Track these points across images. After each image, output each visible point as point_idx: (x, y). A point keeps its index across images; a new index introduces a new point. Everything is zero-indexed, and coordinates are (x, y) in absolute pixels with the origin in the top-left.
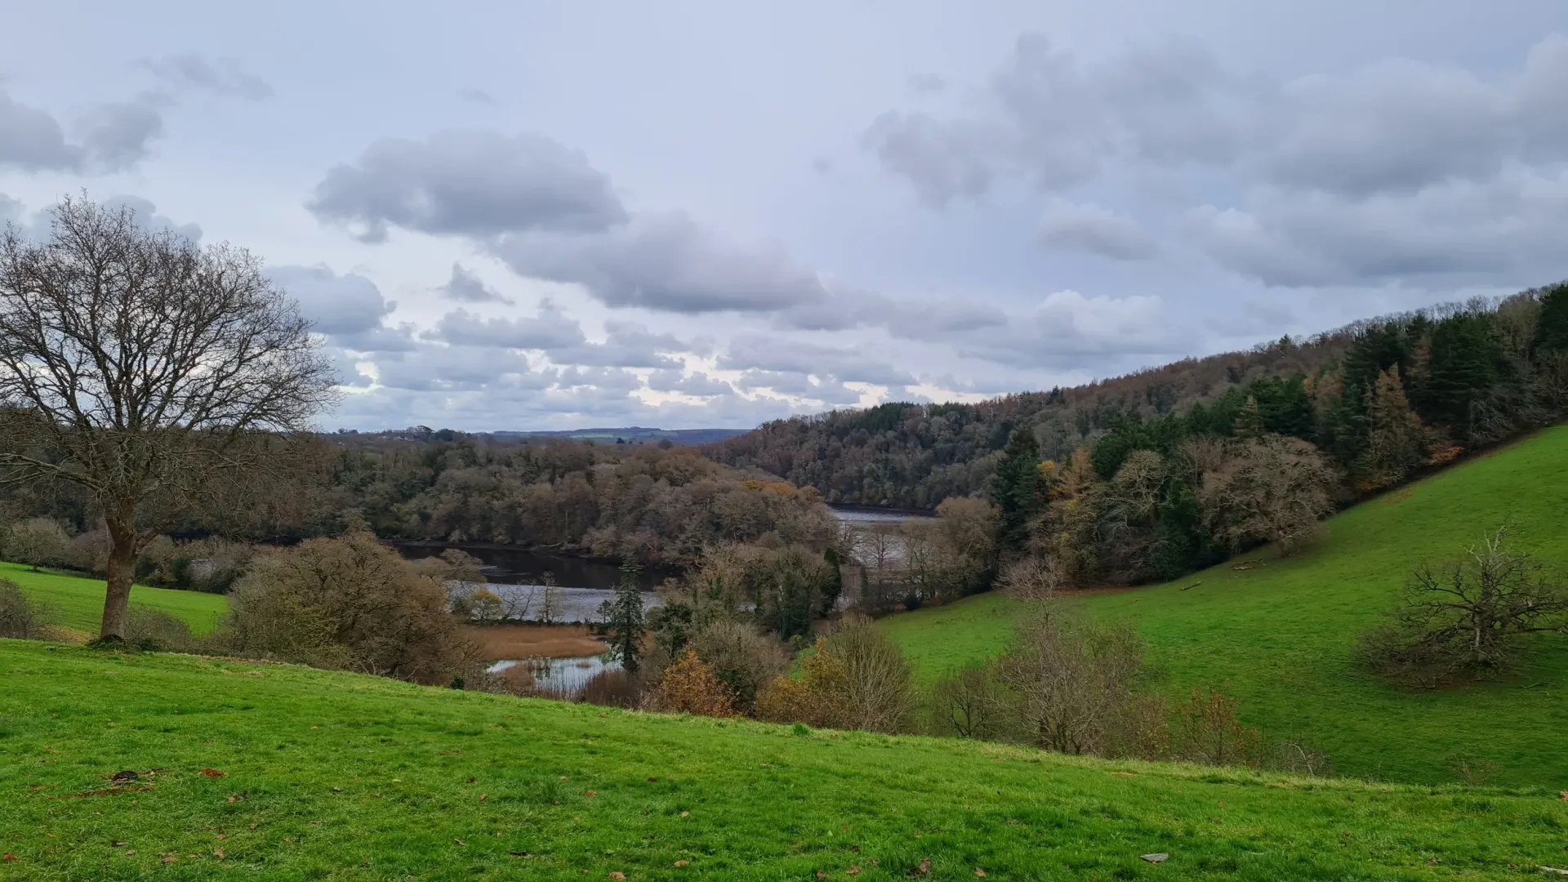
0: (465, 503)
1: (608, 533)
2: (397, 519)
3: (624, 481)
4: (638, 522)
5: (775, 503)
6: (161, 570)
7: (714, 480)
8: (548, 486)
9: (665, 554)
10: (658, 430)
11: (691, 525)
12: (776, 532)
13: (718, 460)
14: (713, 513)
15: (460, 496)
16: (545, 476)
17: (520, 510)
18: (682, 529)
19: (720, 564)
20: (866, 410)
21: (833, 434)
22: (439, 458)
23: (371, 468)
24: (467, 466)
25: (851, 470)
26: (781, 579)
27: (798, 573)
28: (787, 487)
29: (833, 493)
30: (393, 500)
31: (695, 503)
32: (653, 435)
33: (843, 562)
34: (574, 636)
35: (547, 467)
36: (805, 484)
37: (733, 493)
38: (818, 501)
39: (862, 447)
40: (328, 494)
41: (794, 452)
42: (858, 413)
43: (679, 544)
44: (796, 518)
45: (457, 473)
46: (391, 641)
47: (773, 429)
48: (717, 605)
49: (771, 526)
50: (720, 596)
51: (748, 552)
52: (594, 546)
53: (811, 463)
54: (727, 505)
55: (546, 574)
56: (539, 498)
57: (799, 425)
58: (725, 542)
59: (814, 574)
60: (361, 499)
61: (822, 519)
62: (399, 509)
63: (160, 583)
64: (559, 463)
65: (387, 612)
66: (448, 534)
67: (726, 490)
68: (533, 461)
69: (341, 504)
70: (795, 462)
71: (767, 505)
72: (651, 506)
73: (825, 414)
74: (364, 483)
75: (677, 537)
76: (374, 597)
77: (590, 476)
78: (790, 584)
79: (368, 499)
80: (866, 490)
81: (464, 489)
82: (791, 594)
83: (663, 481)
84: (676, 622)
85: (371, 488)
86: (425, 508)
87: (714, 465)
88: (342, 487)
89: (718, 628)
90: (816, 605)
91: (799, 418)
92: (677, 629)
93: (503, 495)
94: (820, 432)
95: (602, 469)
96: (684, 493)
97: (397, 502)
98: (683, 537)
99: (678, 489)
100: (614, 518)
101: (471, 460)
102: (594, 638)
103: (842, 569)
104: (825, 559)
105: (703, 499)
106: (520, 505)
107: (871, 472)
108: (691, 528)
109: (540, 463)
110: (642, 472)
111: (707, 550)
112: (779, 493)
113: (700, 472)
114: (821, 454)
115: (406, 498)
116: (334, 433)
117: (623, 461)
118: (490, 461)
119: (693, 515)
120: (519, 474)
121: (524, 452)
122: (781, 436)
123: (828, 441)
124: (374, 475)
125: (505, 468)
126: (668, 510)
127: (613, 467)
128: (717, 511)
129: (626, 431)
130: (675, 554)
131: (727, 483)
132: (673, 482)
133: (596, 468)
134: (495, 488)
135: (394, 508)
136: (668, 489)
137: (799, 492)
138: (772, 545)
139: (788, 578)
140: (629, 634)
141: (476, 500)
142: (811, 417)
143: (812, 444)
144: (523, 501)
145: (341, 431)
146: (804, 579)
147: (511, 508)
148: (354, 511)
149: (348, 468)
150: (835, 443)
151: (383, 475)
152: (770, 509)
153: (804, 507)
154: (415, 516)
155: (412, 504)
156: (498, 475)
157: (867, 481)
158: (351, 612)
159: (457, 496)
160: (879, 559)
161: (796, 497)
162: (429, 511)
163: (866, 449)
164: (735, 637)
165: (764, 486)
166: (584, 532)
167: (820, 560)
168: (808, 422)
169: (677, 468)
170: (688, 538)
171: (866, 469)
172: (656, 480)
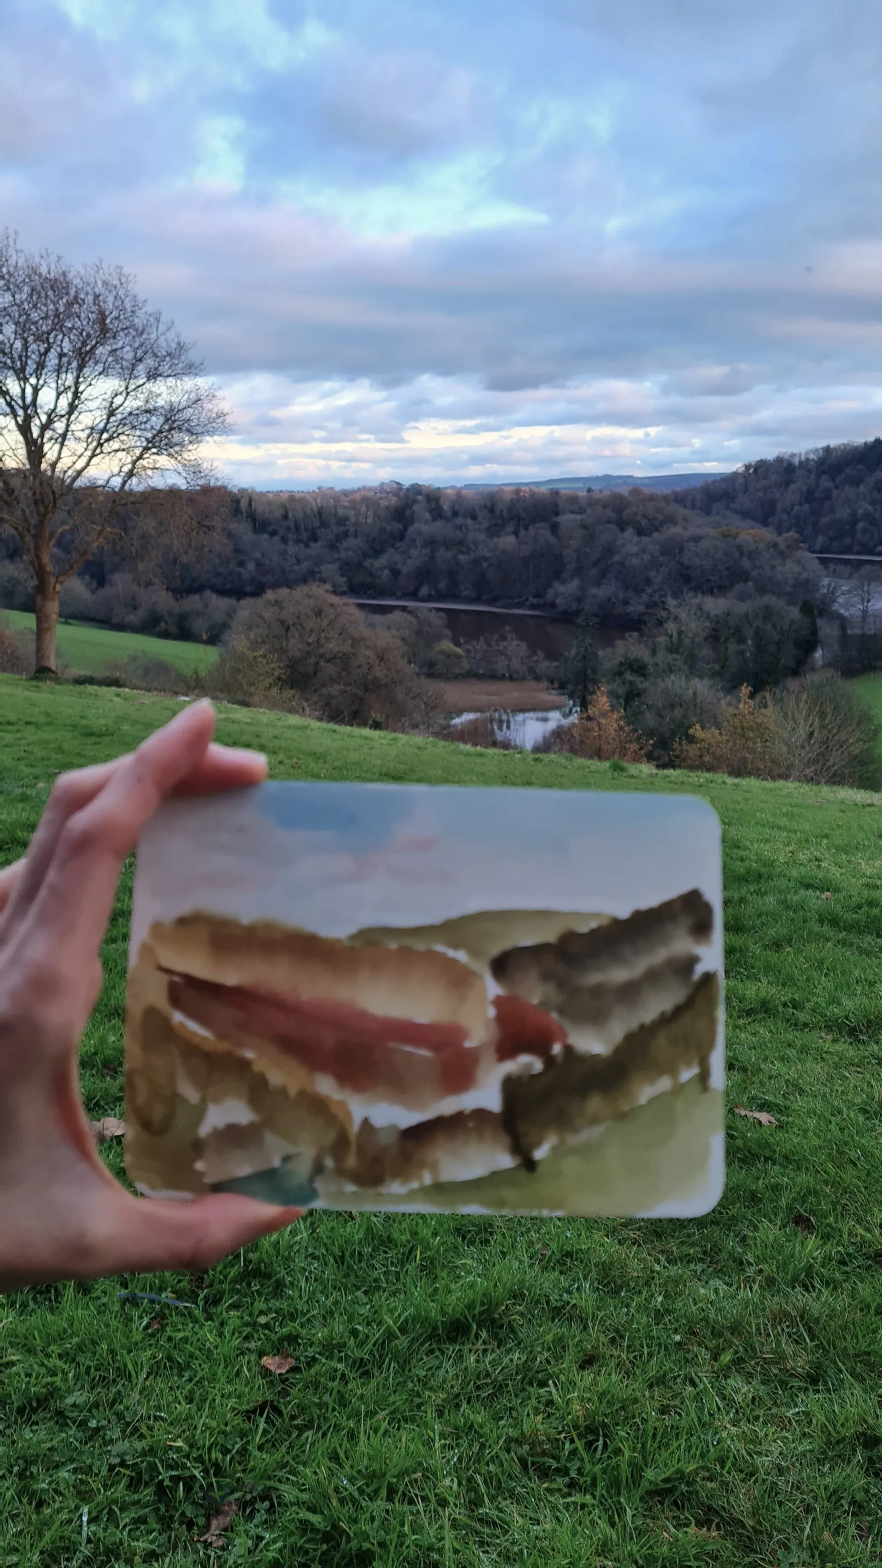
0: (432, 557)
1: (572, 586)
2: (371, 574)
3: (589, 531)
4: (603, 575)
5: (750, 553)
6: (166, 623)
7: (685, 528)
8: (512, 539)
9: (630, 609)
10: (632, 477)
11: (658, 577)
12: (750, 584)
13: (693, 507)
14: (682, 564)
15: (428, 550)
16: (510, 528)
17: (485, 565)
18: (648, 582)
19: (683, 615)
20: (865, 443)
21: (824, 472)
22: (408, 513)
23: (344, 525)
24: (434, 519)
25: (843, 513)
26: (749, 632)
27: (769, 627)
28: (766, 534)
29: (820, 540)
30: (365, 556)
31: (663, 554)
32: (625, 482)
33: (821, 615)
34: (534, 690)
35: (512, 519)
36: (788, 530)
37: (704, 543)
38: (799, 548)
39: (858, 486)
40: (308, 551)
41: (778, 495)
42: (856, 448)
43: (645, 598)
44: (773, 568)
45: (425, 528)
46: (348, 689)
47: (756, 470)
48: (675, 660)
49: (744, 577)
50: (681, 650)
51: (716, 605)
52: (559, 601)
53: (796, 508)
54: (697, 555)
55: (507, 628)
56: (504, 552)
57: (785, 464)
58: (691, 594)
59: (786, 627)
60: (336, 556)
61: (804, 568)
62: (372, 565)
63: (166, 635)
64: (523, 514)
65: (344, 661)
66: (417, 589)
67: (696, 539)
68: (498, 513)
69: (319, 561)
70: (779, 506)
71: (742, 554)
72: (617, 558)
73: (817, 450)
74: (339, 539)
75: (643, 590)
76: (332, 647)
77: (554, 528)
78: (759, 636)
79: (343, 554)
80: (859, 535)
81: (432, 543)
82: (760, 648)
83: (629, 532)
84: (628, 676)
85: (345, 544)
86: (396, 563)
87: (687, 512)
88: (319, 544)
89: (673, 682)
90: (787, 660)
91: (786, 457)
92: (631, 683)
93: (469, 549)
94: (810, 471)
95: (567, 519)
96: (652, 543)
97: (369, 557)
98: (649, 590)
99: (645, 539)
100: (578, 572)
101: (437, 513)
102: (554, 692)
103: (819, 622)
104: (801, 610)
105: (674, 548)
106: (485, 559)
107: (867, 515)
108: (659, 579)
109: (505, 514)
110: (608, 522)
111: (671, 602)
112: (755, 541)
113: (671, 520)
114: (809, 496)
115: (377, 553)
116: (314, 491)
117: (589, 511)
118: (455, 514)
119: (661, 566)
120: (483, 527)
121: (488, 504)
122: (765, 478)
123: (818, 481)
124: (348, 531)
125: (470, 522)
126: (635, 561)
127: (578, 517)
128: (686, 561)
129: (597, 479)
130: (641, 608)
131: (699, 531)
132: (640, 532)
133: (561, 519)
134: (461, 543)
135: (367, 563)
136: (635, 539)
137: (780, 540)
138: (742, 597)
139: (757, 631)
140: (585, 688)
141: (443, 555)
142: (800, 454)
143: (799, 485)
144: (488, 555)
145: (319, 488)
146: (775, 633)
147: (477, 562)
148: (331, 567)
149: (324, 524)
150: (826, 482)
151: (356, 531)
152: (745, 559)
153: (783, 555)
154: (386, 572)
155: (384, 560)
156: (463, 528)
157: (860, 526)
158: (312, 660)
159: (424, 551)
160: (863, 611)
161: (775, 545)
162: (400, 566)
163: (862, 489)
164: (690, 692)
165: (738, 533)
166: (548, 586)
167: (794, 613)
168: (796, 461)
169: (645, 516)
170: (655, 592)
171: (860, 512)
172: (622, 530)
